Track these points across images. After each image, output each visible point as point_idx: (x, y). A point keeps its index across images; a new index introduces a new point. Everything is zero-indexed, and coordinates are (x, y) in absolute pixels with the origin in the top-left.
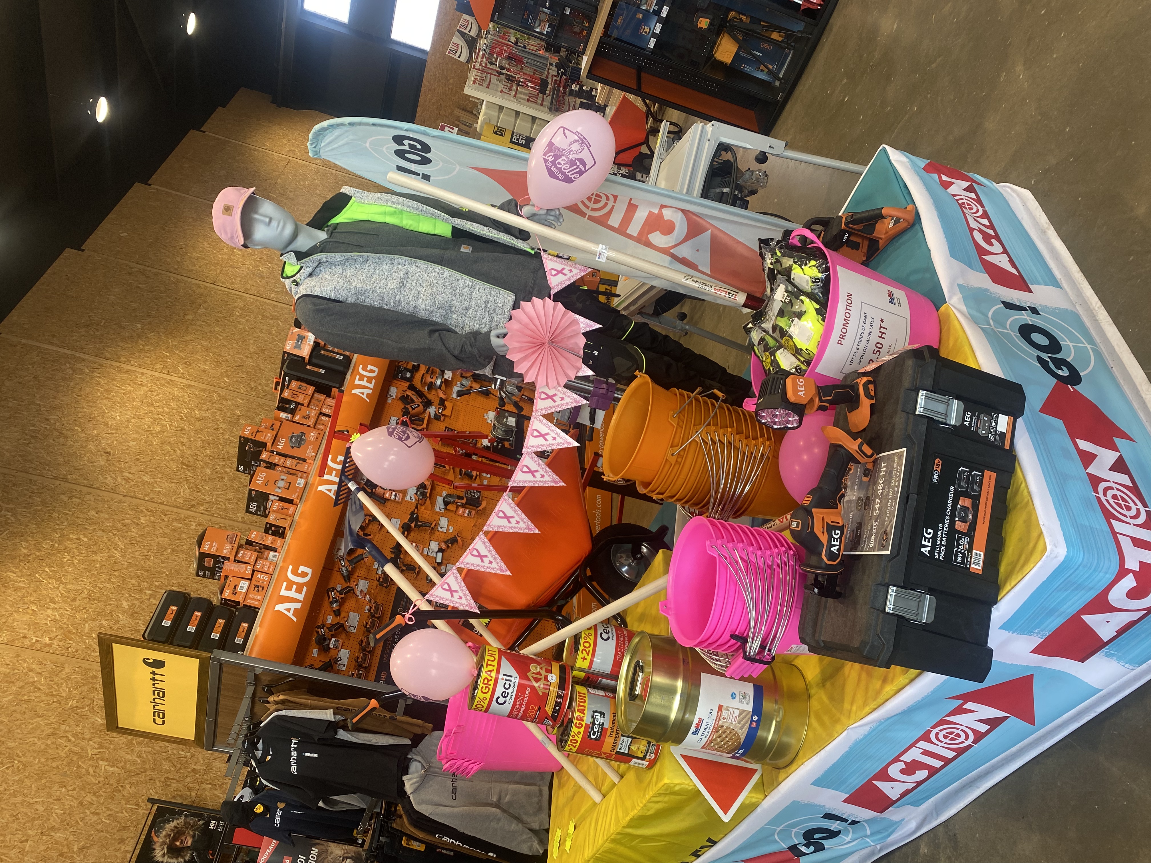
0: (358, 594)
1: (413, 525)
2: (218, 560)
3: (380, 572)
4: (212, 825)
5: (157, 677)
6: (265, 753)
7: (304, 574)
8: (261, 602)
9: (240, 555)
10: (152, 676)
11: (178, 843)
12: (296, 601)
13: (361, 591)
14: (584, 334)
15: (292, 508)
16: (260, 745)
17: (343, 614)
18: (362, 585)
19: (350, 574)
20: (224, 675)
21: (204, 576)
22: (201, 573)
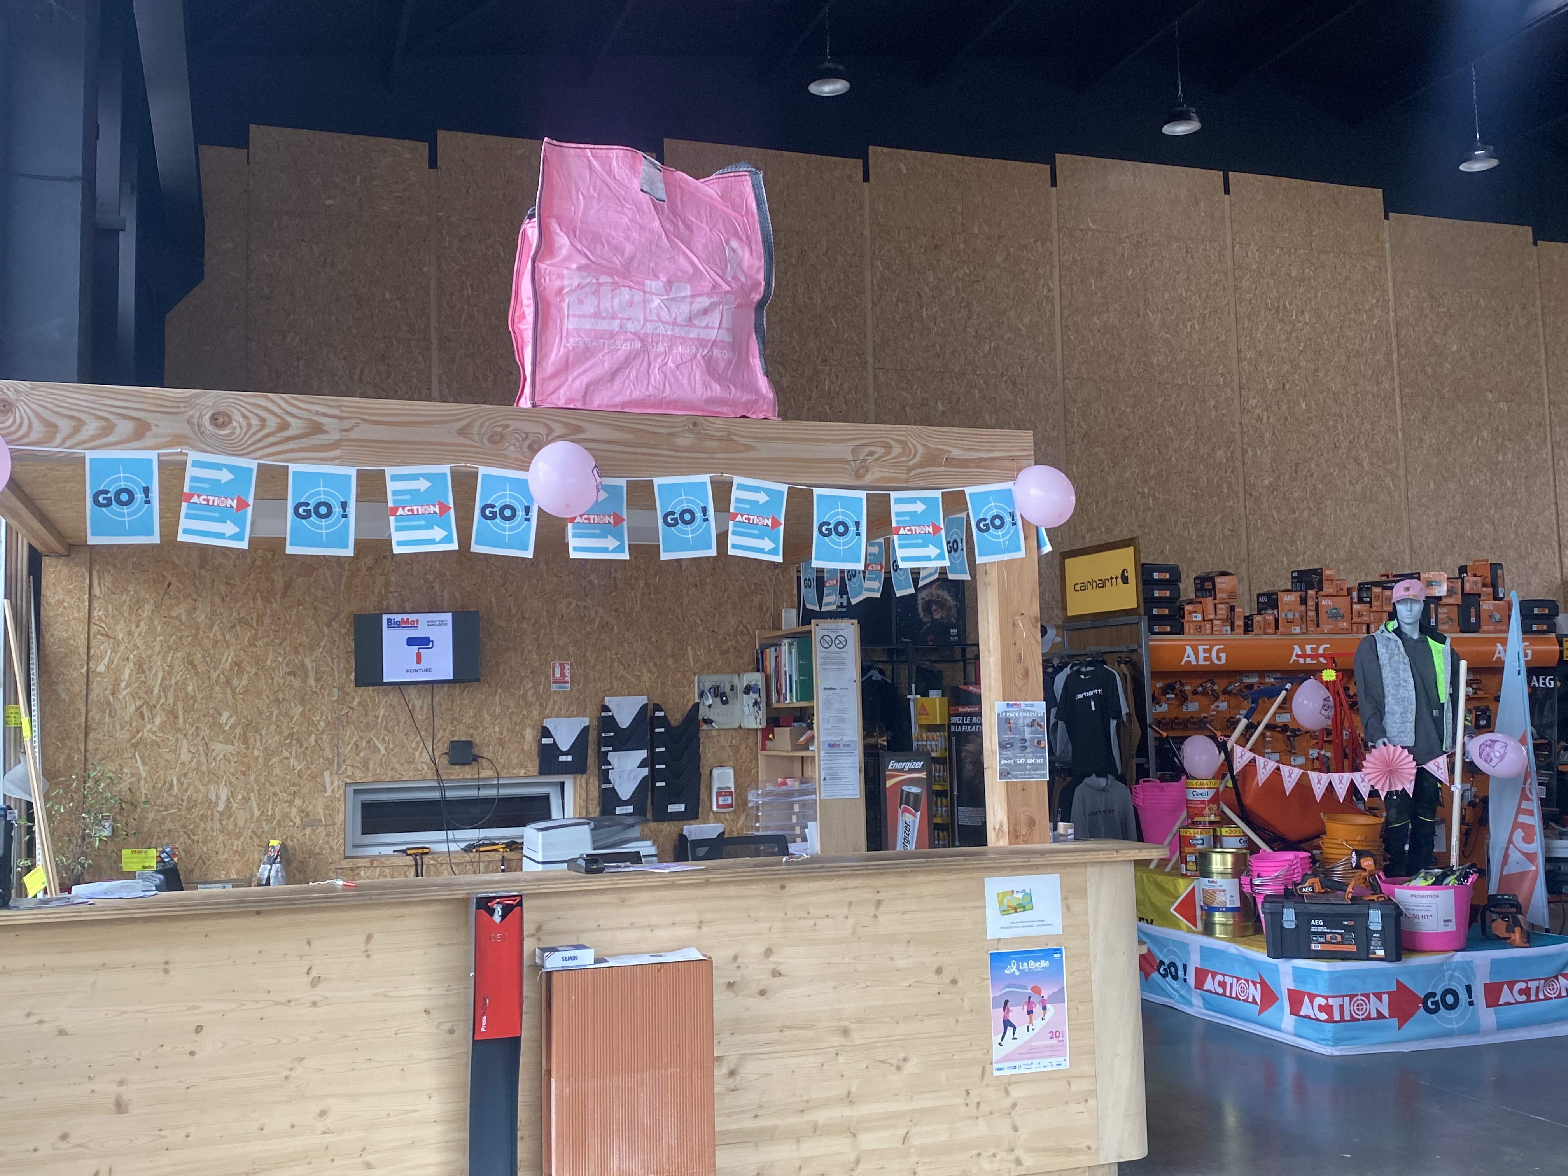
0: (1215, 704)
1: (1289, 733)
2: (1212, 592)
3: (1238, 717)
4: (954, 631)
5: (1114, 580)
6: (1085, 674)
7: (1219, 659)
8: (1189, 634)
9: (1220, 606)
10: (1114, 576)
11: (934, 607)
12: (1197, 659)
13: (1218, 707)
14: (1404, 789)
15: (1271, 631)
16: (1089, 669)
17: (1195, 697)
18: (1223, 705)
19: (1230, 693)
20: (1129, 627)
21: (1195, 584)
22: (1198, 581)
